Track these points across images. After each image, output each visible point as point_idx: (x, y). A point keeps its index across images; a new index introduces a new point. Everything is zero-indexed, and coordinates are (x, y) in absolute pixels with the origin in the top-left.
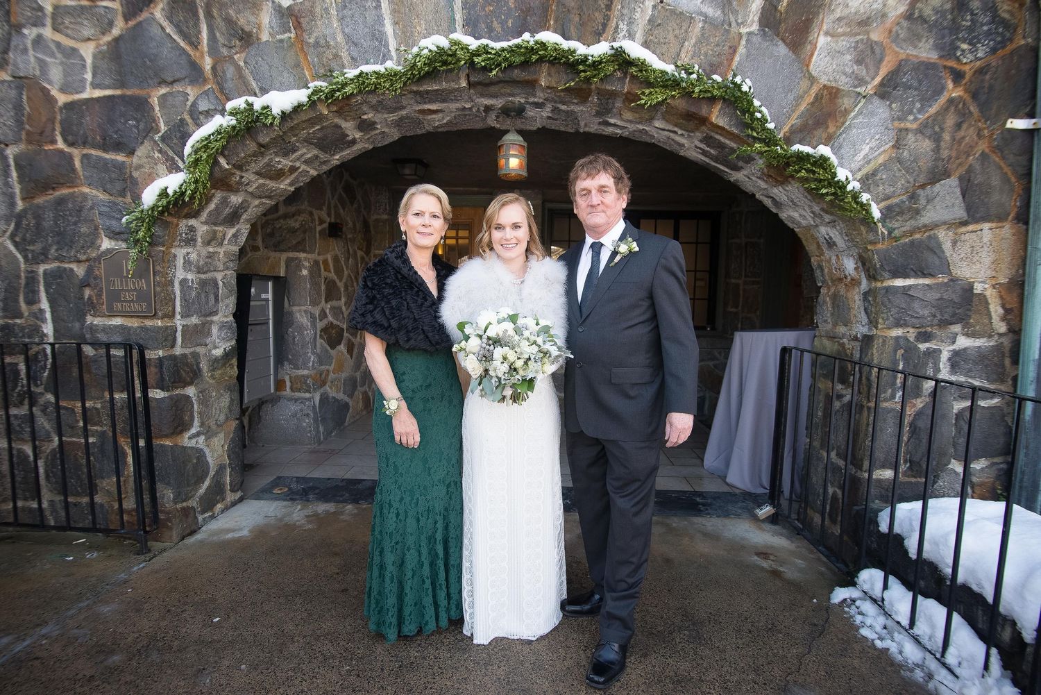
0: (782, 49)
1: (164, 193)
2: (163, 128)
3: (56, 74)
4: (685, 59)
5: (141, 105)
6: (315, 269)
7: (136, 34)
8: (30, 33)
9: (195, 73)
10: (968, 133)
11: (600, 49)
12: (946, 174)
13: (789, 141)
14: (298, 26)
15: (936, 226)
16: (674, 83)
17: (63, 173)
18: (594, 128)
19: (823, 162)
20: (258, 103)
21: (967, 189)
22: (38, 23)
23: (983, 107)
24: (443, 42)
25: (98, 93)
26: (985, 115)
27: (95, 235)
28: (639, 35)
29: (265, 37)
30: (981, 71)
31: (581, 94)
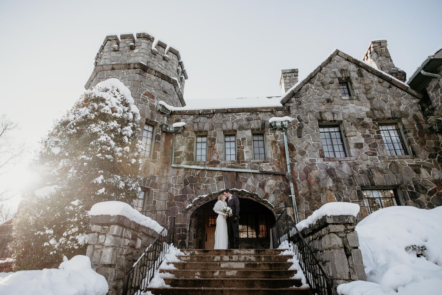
0: (261, 189)
1: (190, 206)
2: (188, 199)
3: (175, 192)
4: (250, 190)
5: (186, 196)
6: (194, 221)
7: (185, 188)
8: (172, 188)
9: (193, 193)
10: (285, 197)
11: (240, 190)
12: (283, 202)
13: (263, 199)
14: (206, 187)
15: (283, 208)
16: (249, 193)
17: (174, 205)
18: (241, 197)
19: (266, 201)
20: (202, 196)
21: (285, 204)
22: (173, 187)
23: (286, 194)
24: (223, 190)
25: (180, 195)
26: (286, 195)
27: (178, 212)
28: (245, 188)
29: (201, 189)
30: (284, 190)
31: (239, 194)
